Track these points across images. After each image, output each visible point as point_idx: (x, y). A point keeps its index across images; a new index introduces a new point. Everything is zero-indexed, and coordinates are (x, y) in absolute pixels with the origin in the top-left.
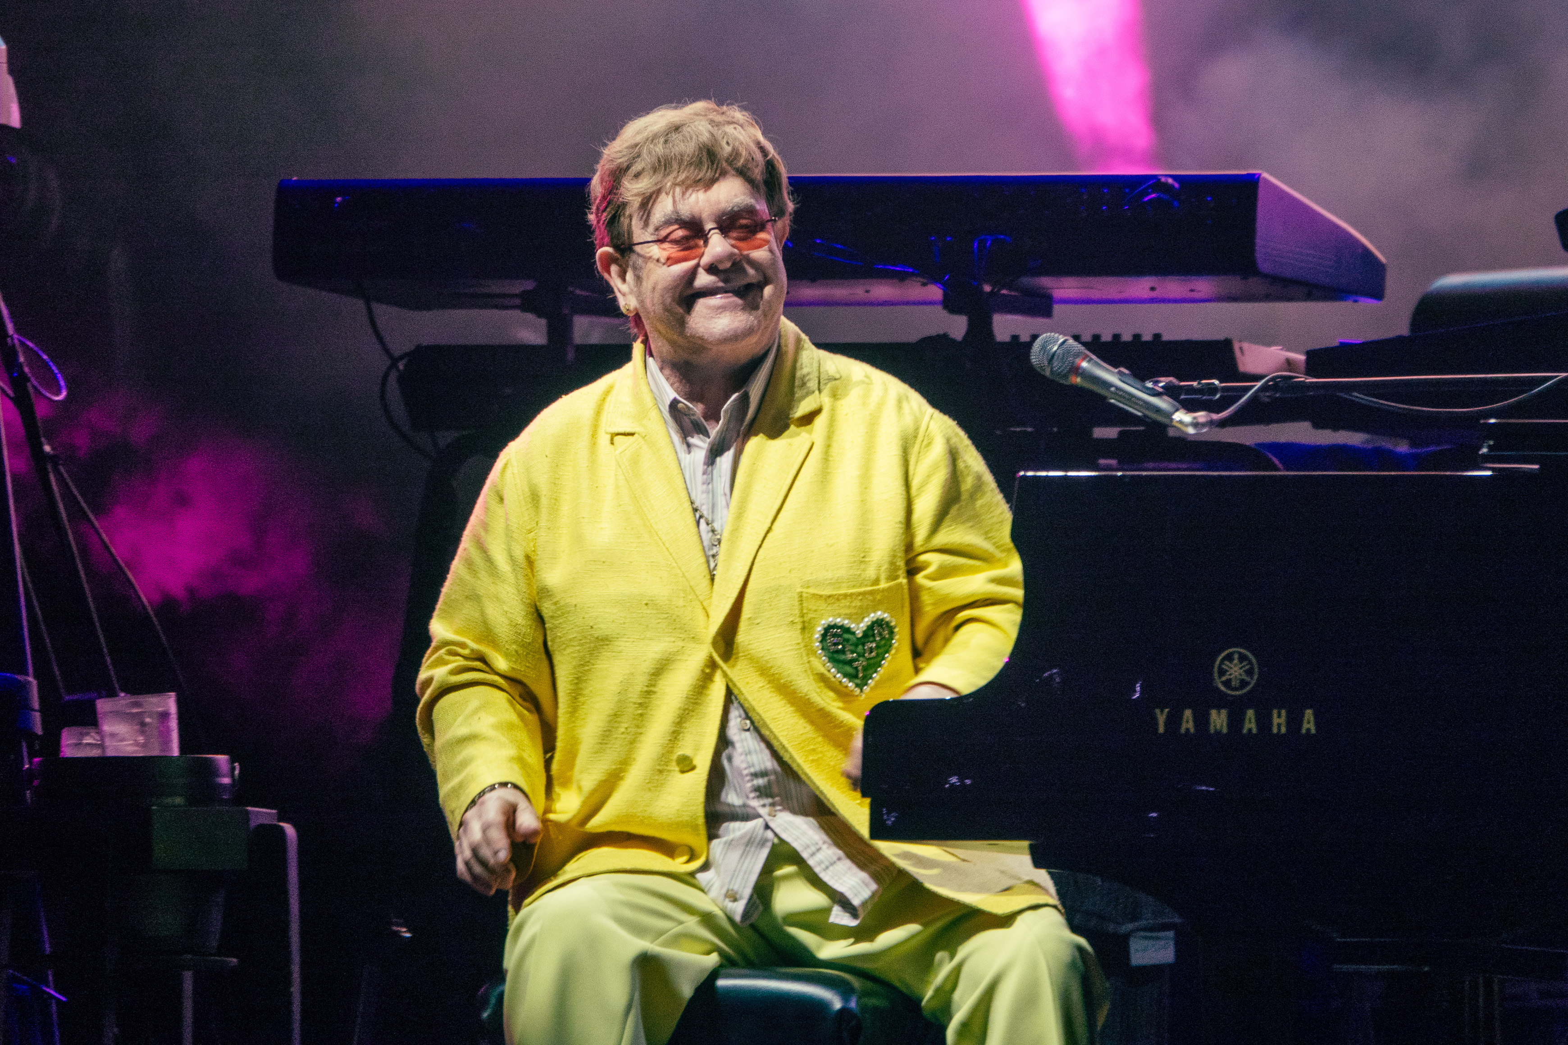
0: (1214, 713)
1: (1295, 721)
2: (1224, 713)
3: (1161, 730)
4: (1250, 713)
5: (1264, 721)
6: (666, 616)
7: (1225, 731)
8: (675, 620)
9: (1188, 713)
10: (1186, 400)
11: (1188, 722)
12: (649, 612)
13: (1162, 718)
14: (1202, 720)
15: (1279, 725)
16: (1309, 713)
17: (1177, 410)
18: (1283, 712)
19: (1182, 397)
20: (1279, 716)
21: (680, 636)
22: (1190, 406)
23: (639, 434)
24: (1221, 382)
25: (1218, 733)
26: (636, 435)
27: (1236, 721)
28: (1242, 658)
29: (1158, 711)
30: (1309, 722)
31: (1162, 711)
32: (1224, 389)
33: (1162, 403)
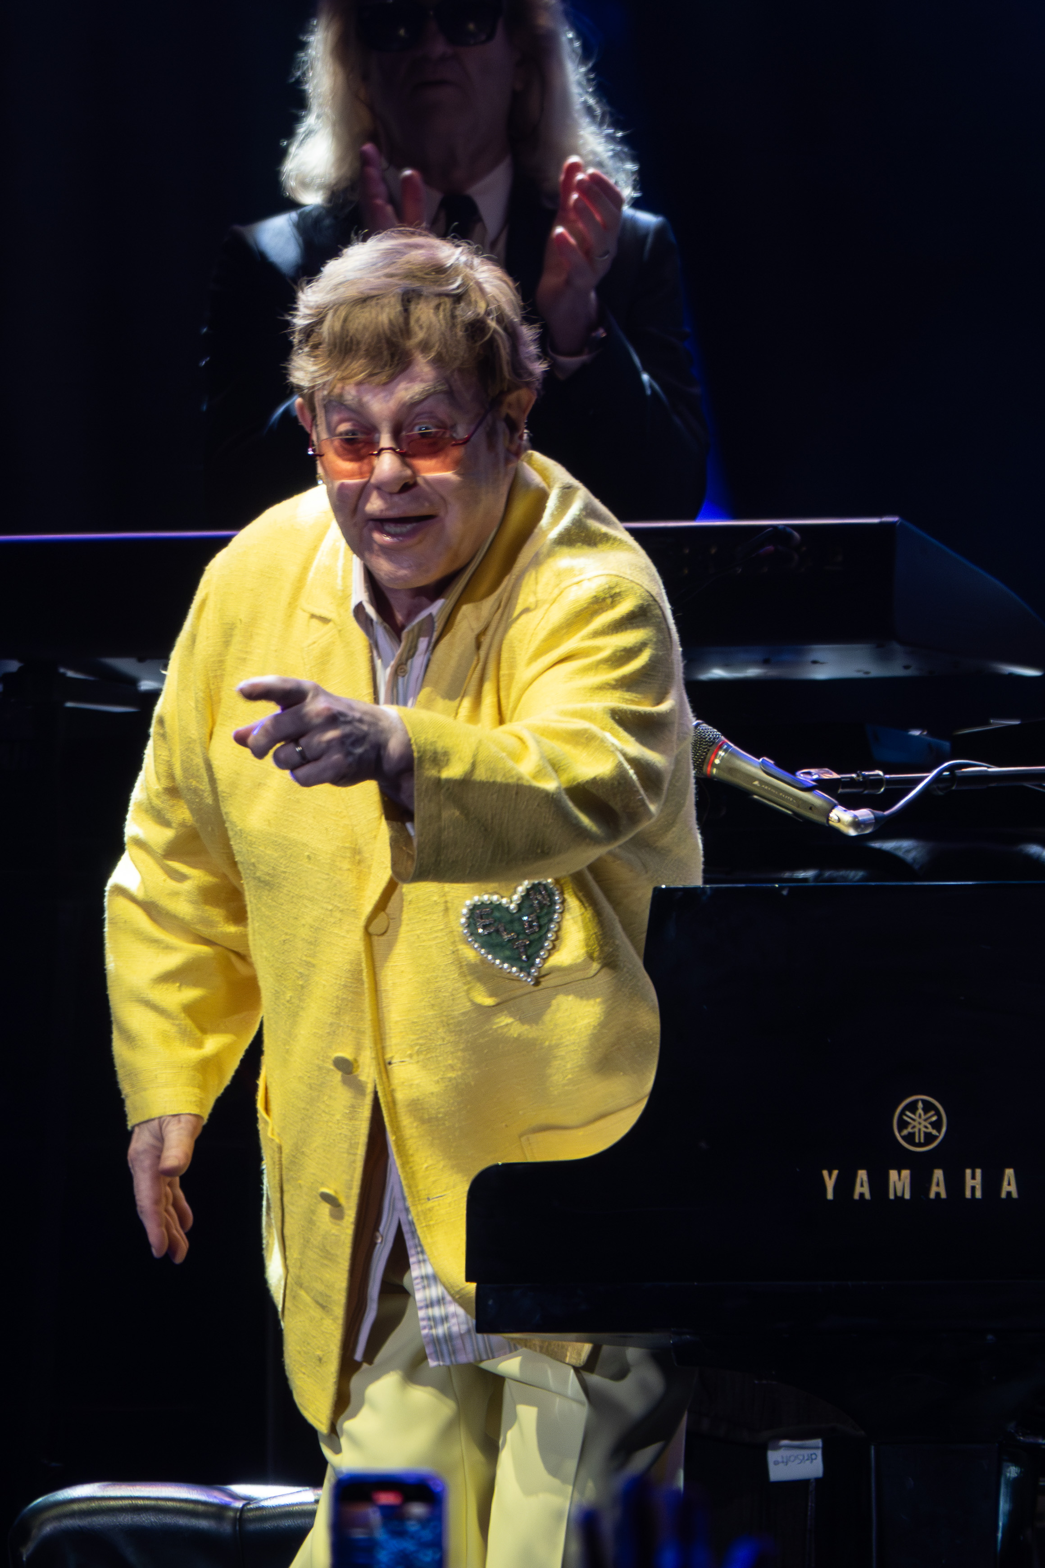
0: (893, 1174)
1: (992, 1183)
2: (906, 1173)
3: (830, 1196)
4: (938, 1174)
5: (955, 1183)
6: (326, 877)
7: (907, 1196)
8: (335, 885)
9: (862, 1175)
10: (842, 795)
11: (862, 1186)
12: (310, 866)
13: (830, 1181)
14: (879, 1183)
15: (973, 1188)
16: (1009, 1173)
17: (834, 806)
18: (978, 1172)
19: (840, 791)
20: (973, 1177)
21: (339, 905)
22: (850, 803)
23: (335, 623)
24: (885, 773)
25: (899, 1199)
26: (331, 624)
27: (920, 1183)
28: (928, 1107)
29: (825, 1173)
30: (1009, 1185)
31: (830, 1175)
32: (889, 781)
33: (816, 798)
